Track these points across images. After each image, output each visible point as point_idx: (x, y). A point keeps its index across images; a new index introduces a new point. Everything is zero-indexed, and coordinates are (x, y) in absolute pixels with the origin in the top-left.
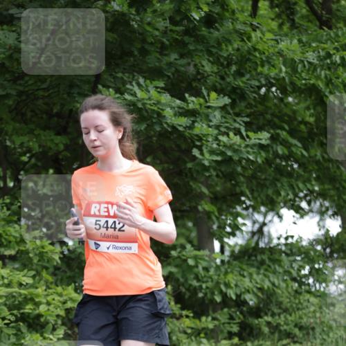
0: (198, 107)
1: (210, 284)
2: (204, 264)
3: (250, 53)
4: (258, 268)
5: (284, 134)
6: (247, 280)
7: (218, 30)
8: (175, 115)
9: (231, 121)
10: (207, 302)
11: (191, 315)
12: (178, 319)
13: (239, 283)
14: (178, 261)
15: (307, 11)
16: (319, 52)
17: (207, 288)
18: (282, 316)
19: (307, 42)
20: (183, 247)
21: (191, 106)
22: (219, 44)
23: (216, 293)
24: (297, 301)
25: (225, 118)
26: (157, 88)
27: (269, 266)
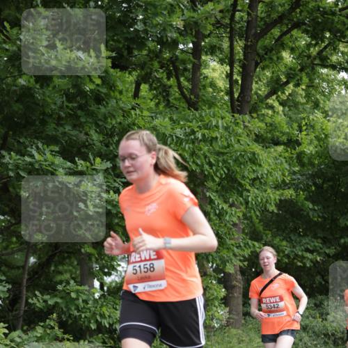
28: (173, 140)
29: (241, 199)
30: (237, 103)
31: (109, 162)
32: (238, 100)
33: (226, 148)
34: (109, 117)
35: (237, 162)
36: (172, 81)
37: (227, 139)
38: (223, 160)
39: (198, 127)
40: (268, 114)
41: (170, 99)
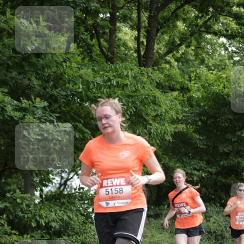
0: (28, 106)
1: (30, 215)
2: (27, 202)
3: (62, 75)
4: (61, 207)
5: (80, 126)
6: (53, 214)
7: (43, 60)
8: (13, 110)
9: (48, 115)
10: (27, 226)
11: (18, 233)
12: (9, 235)
13: (48, 216)
14: (11, 200)
15: (100, 52)
16: (104, 78)
17: (28, 217)
18: (74, 237)
19: (97, 70)
20: (15, 192)
21: (24, 105)
22: (43, 68)
23: (33, 221)
24: (84, 228)
25: (45, 113)
26: (3, 92)
27: (68, 206)
28: (94, 85)
29: (146, 131)
30: (143, 59)
31: (46, 102)
32: (144, 57)
33: (134, 92)
34: (46, 67)
35: (143, 103)
36: (94, 41)
37: (135, 86)
38: (132, 101)
39: (113, 76)
40: (166, 67)
41: (93, 55)
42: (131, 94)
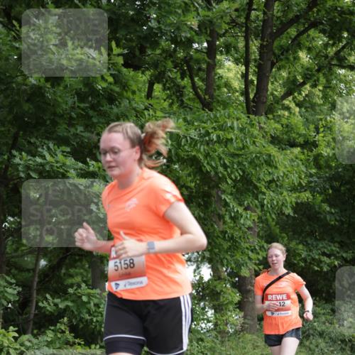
0: (97, 169)
1: (99, 319)
2: (96, 301)
7: (117, 107)
8: (77, 176)
10: (96, 333)
11: (83, 343)
12: (71, 346)
14: (74, 297)
15: (194, 95)
16: (200, 130)
17: (97, 321)
19: (191, 121)
20: (79, 286)
21: (91, 169)
26: (63, 152)
28: (187, 141)
29: (256, 201)
30: (252, 104)
32: (253, 101)
33: (243, 148)
35: (253, 164)
36: (186, 81)
37: (242, 141)
38: (239, 162)
39: (212, 128)
40: (284, 115)
41: (184, 100)
42: (237, 152)
